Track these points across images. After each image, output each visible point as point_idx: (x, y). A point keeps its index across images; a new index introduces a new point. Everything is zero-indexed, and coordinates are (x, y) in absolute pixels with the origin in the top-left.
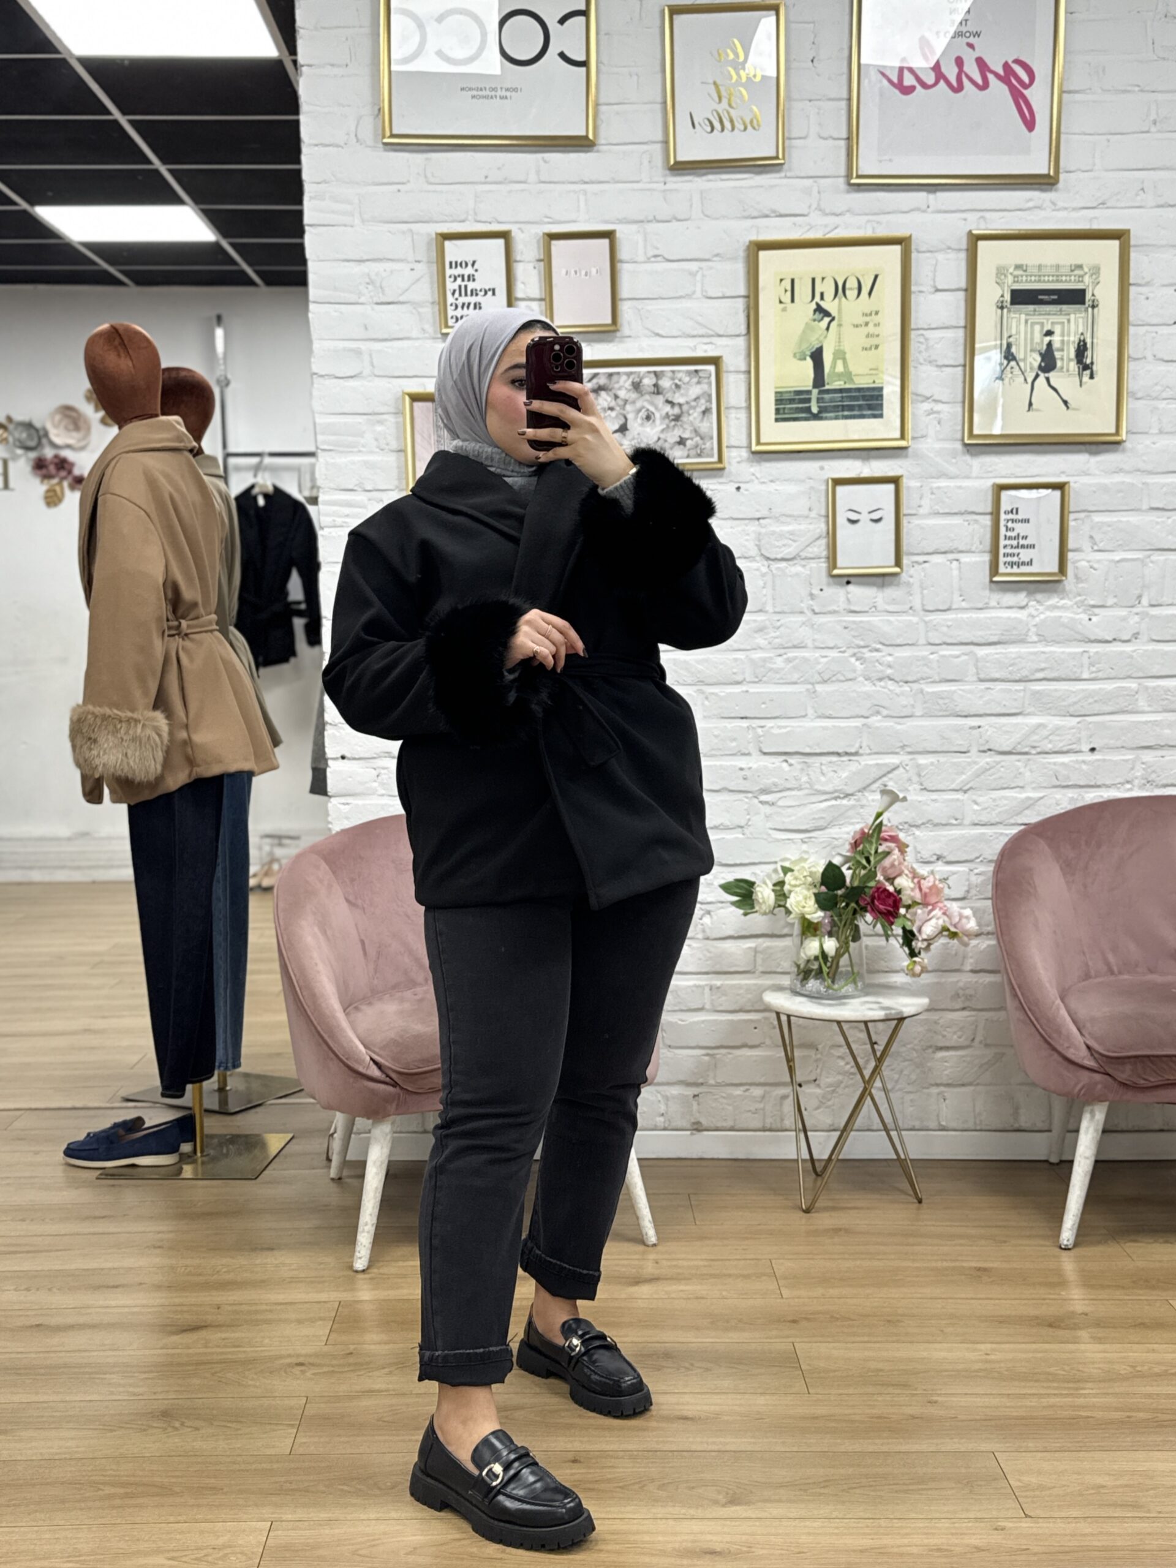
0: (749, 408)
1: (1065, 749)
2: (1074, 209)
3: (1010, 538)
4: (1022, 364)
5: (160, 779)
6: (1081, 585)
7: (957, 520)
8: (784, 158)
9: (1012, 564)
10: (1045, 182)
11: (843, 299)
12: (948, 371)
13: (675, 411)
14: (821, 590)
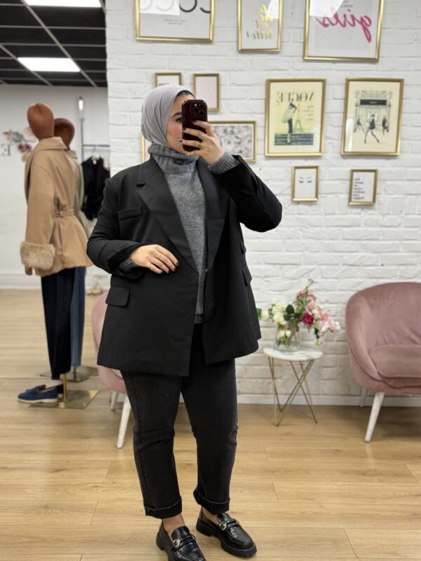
0: (265, 140)
1: (373, 264)
2: (384, 71)
3: (356, 189)
4: (363, 126)
5: (51, 269)
6: (380, 206)
7: (338, 182)
8: (280, 49)
9: (356, 198)
10: (373, 61)
11: (300, 102)
12: (337, 128)
13: (239, 140)
14: (289, 206)
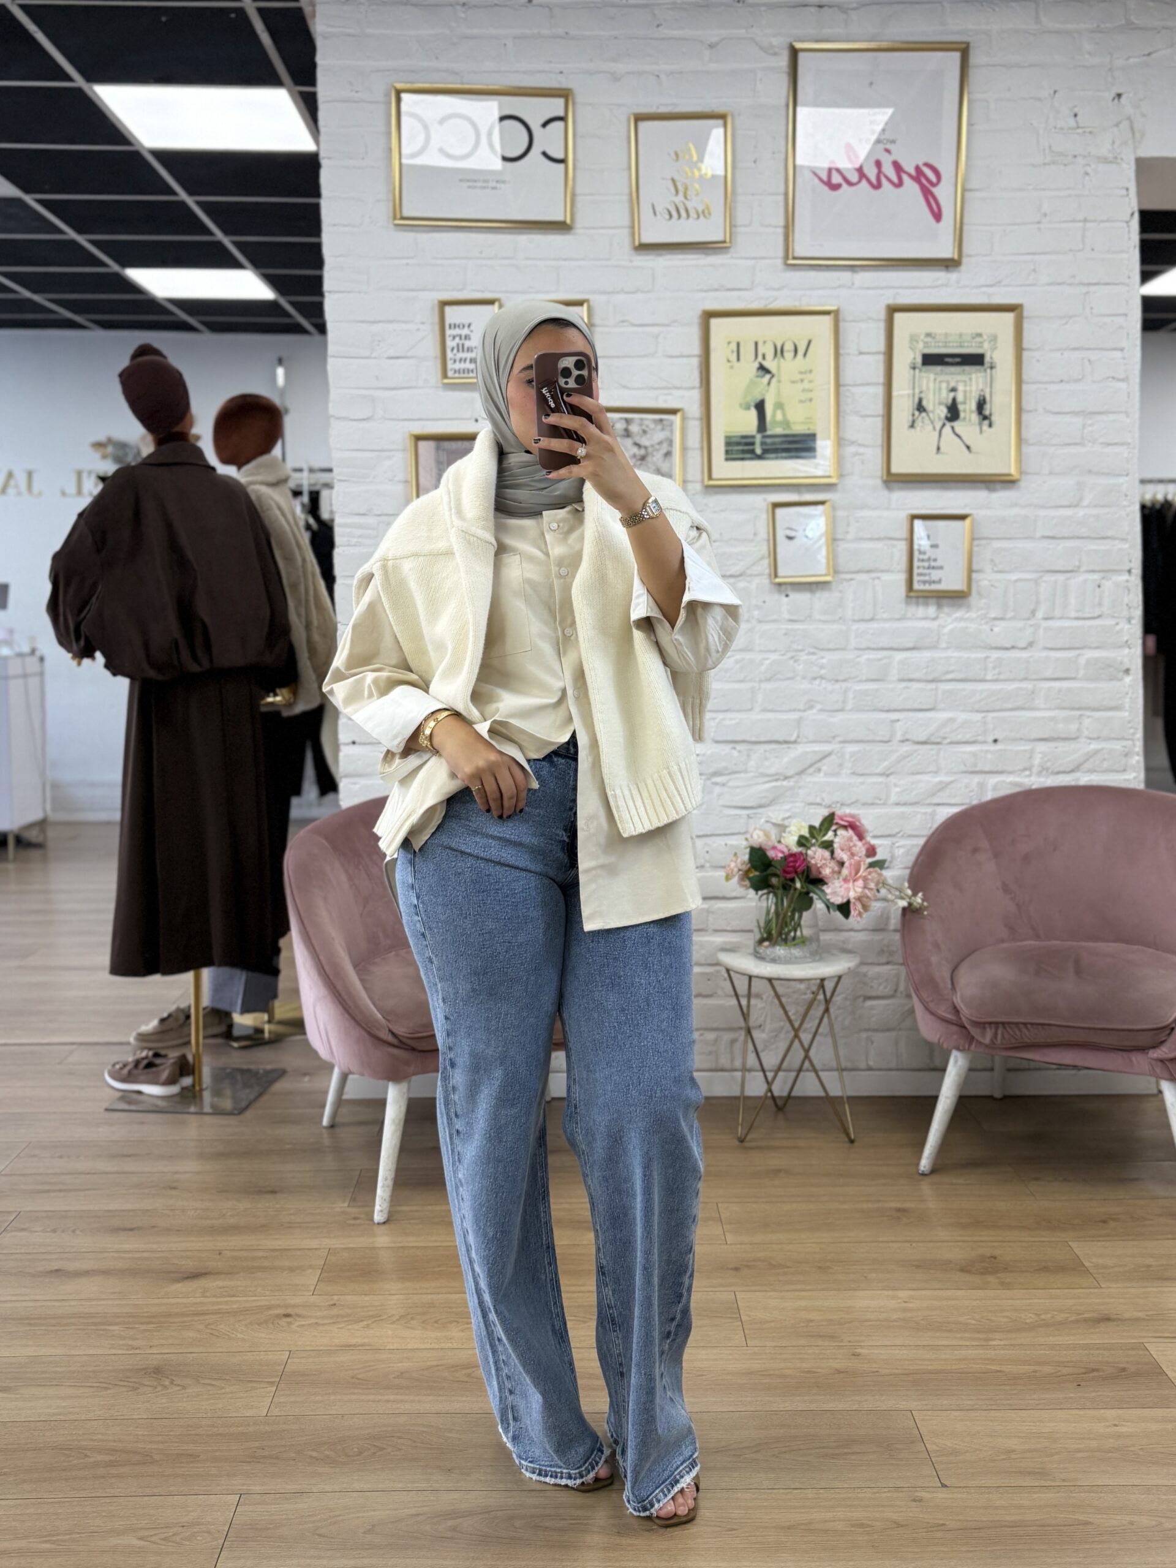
0: (702, 448)
1: (972, 740)
2: (975, 287)
3: (923, 560)
4: (931, 415)
6: (983, 601)
7: (879, 545)
8: (730, 242)
9: (924, 582)
10: (949, 264)
11: (782, 360)
12: (870, 420)
13: (642, 452)
14: (764, 602)
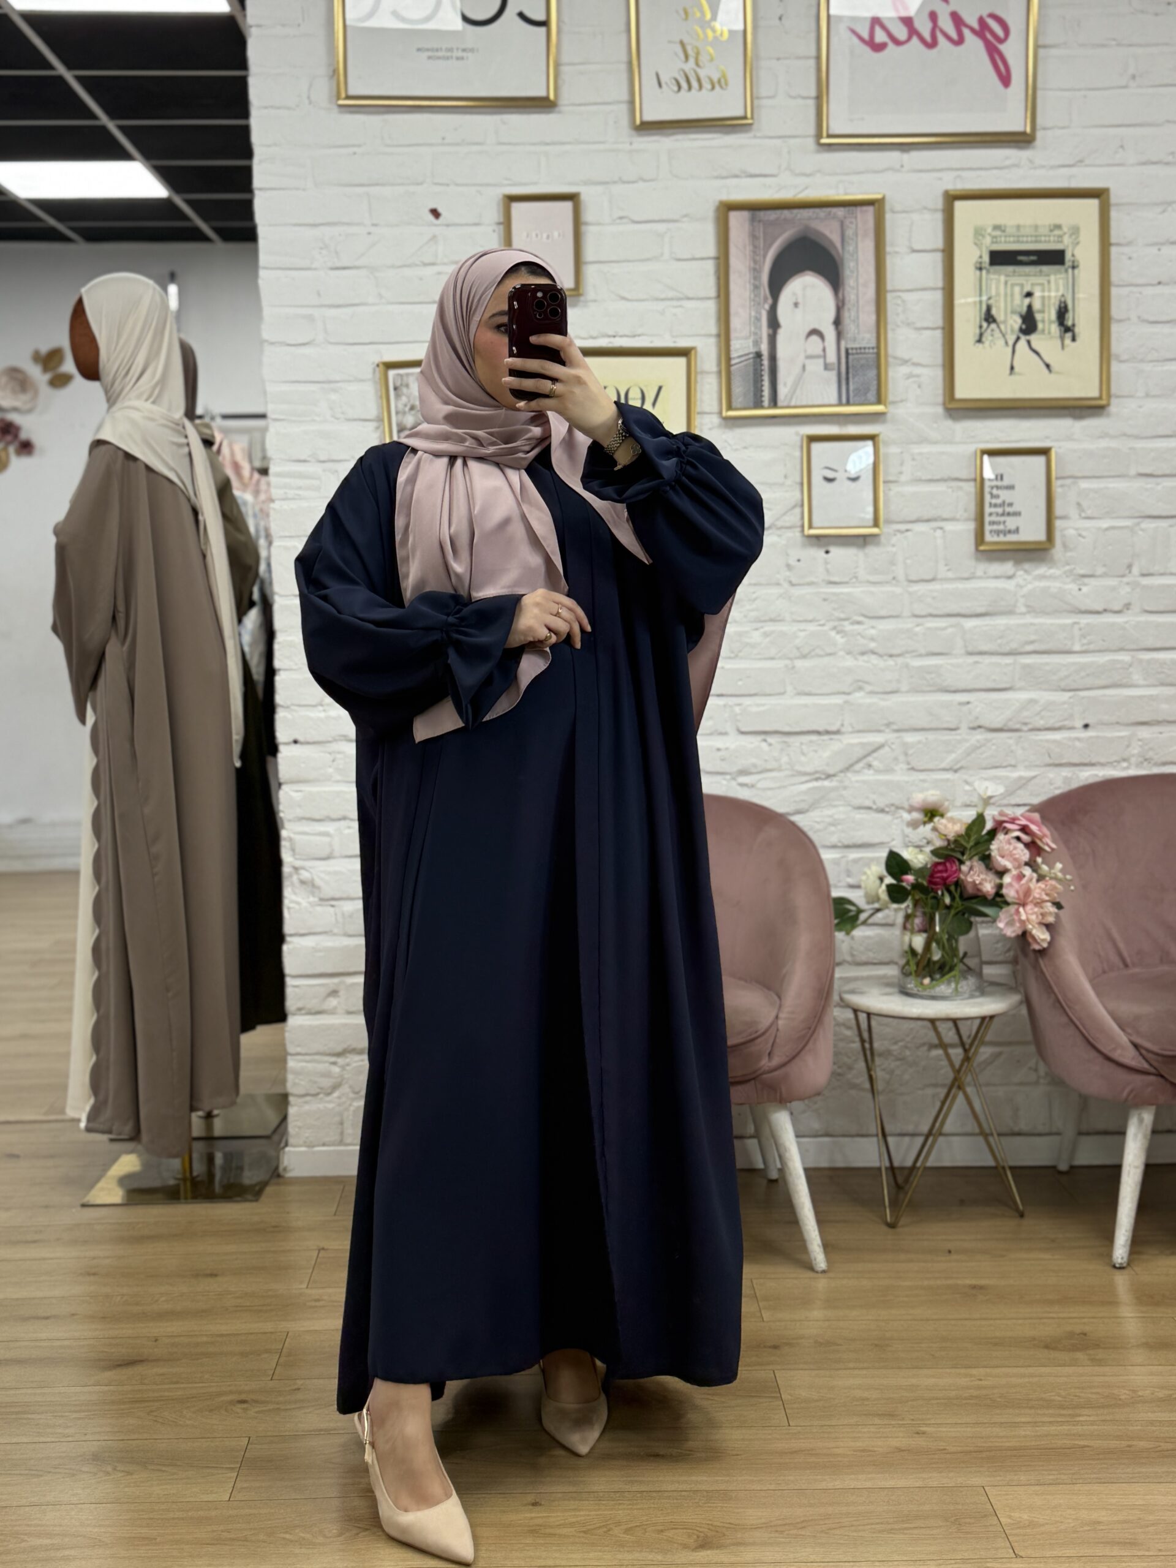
1: (1057, 725)
2: (1052, 167)
3: (995, 506)
4: (1002, 327)
6: (1069, 554)
7: (941, 487)
8: (752, 118)
9: (998, 533)
10: (1021, 140)
12: (928, 333)
14: (799, 560)
